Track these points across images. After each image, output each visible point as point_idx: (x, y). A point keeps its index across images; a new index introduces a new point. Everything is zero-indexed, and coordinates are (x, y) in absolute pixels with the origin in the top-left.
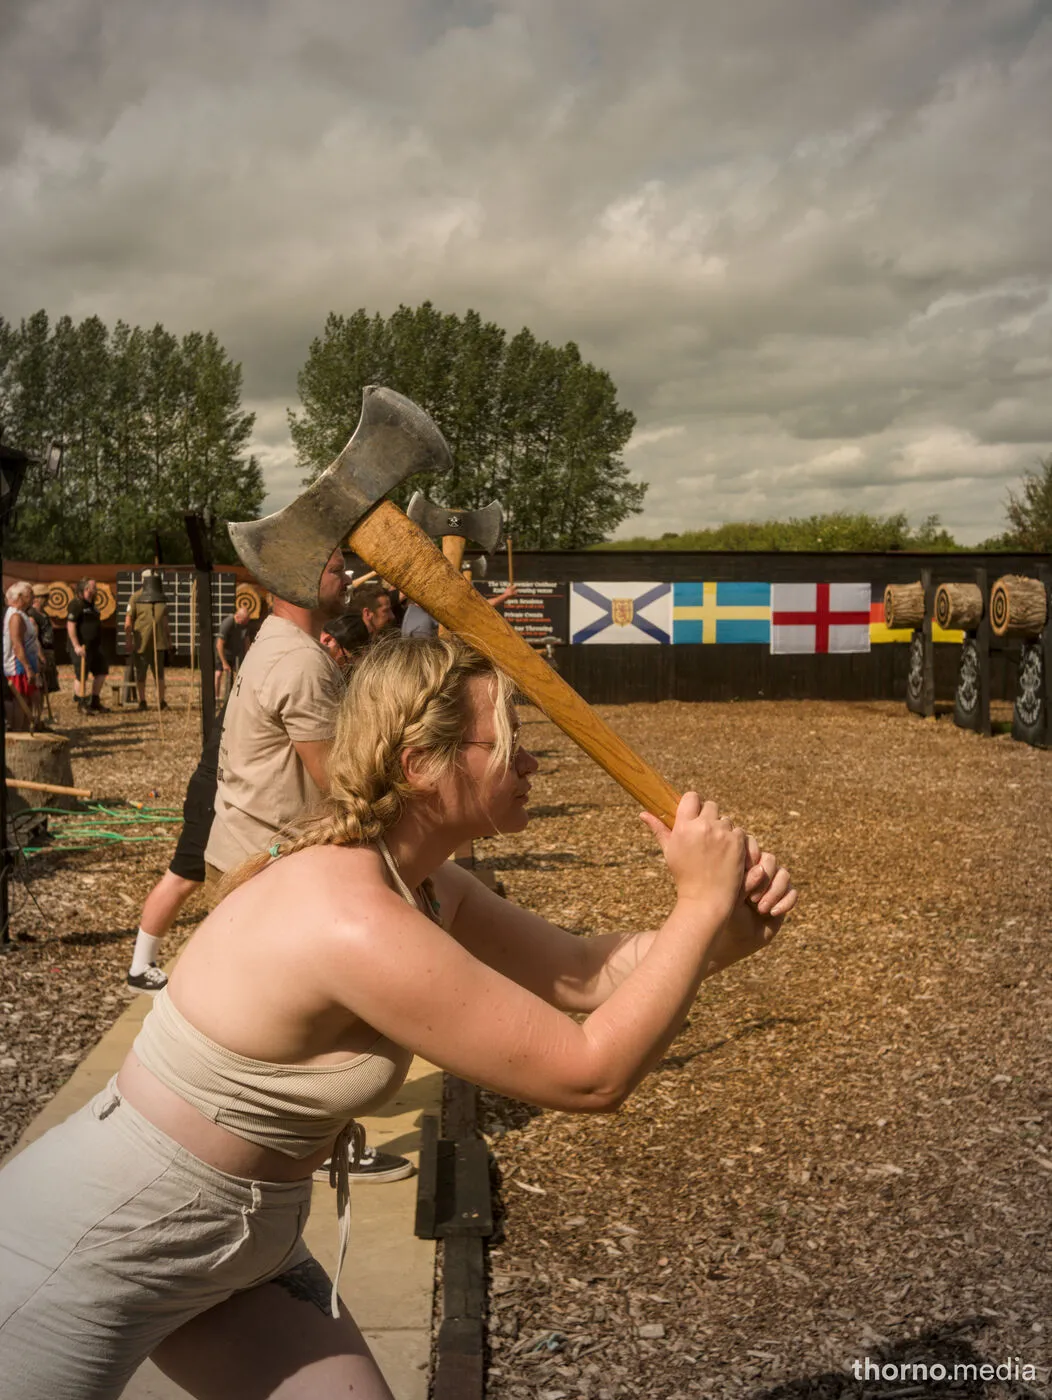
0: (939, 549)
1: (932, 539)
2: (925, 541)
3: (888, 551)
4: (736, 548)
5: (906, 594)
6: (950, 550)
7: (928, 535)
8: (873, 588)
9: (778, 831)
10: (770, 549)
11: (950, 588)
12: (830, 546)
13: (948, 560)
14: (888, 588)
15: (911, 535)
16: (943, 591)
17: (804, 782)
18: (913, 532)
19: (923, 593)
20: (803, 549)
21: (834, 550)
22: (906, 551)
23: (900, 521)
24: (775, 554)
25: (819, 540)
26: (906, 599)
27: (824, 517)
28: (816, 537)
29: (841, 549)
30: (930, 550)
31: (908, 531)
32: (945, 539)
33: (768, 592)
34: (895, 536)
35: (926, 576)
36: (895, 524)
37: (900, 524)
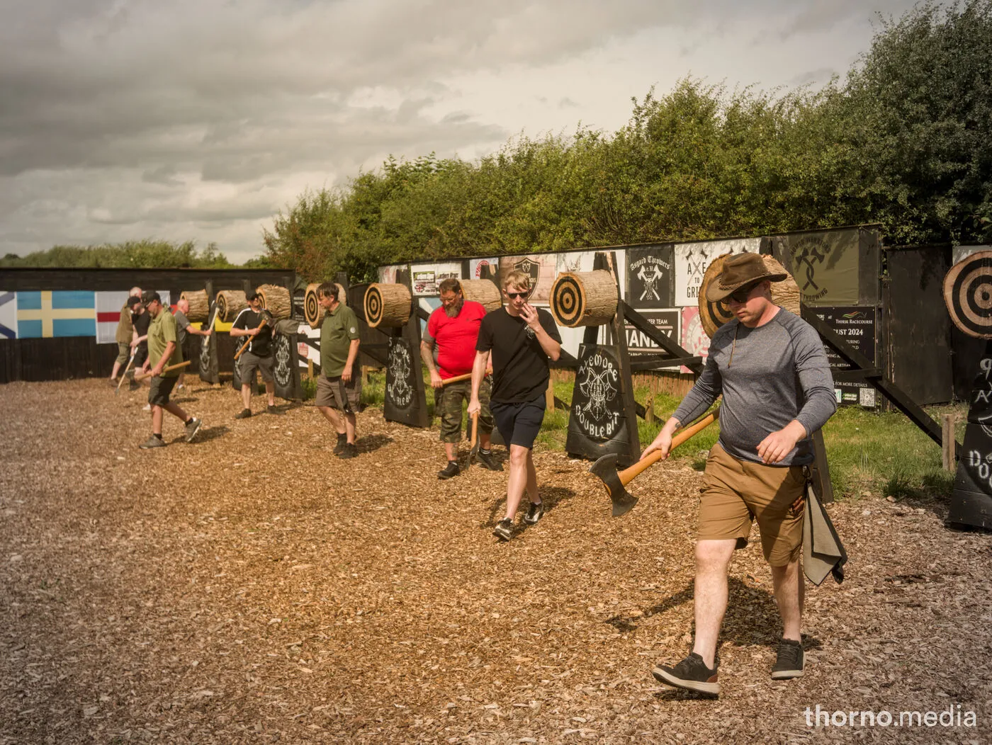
0: (217, 266)
1: (212, 259)
2: (207, 261)
3: (181, 268)
4: (66, 265)
5: (194, 299)
6: (225, 267)
7: (209, 257)
8: (171, 294)
9: (109, 471)
10: (94, 266)
11: (226, 293)
12: (139, 263)
13: (224, 274)
14: (182, 294)
15: (198, 257)
16: (221, 296)
17: (127, 436)
18: (199, 253)
19: (207, 297)
20: (119, 266)
21: (142, 267)
22: (194, 268)
23: (189, 247)
24: (98, 270)
25: (132, 259)
26: (196, 302)
27: (133, 243)
28: (130, 256)
29: (147, 266)
30: (211, 267)
31: (195, 254)
32: (222, 260)
33: (93, 297)
34: (187, 258)
35: (209, 285)
36: (186, 248)
37: (189, 249)
